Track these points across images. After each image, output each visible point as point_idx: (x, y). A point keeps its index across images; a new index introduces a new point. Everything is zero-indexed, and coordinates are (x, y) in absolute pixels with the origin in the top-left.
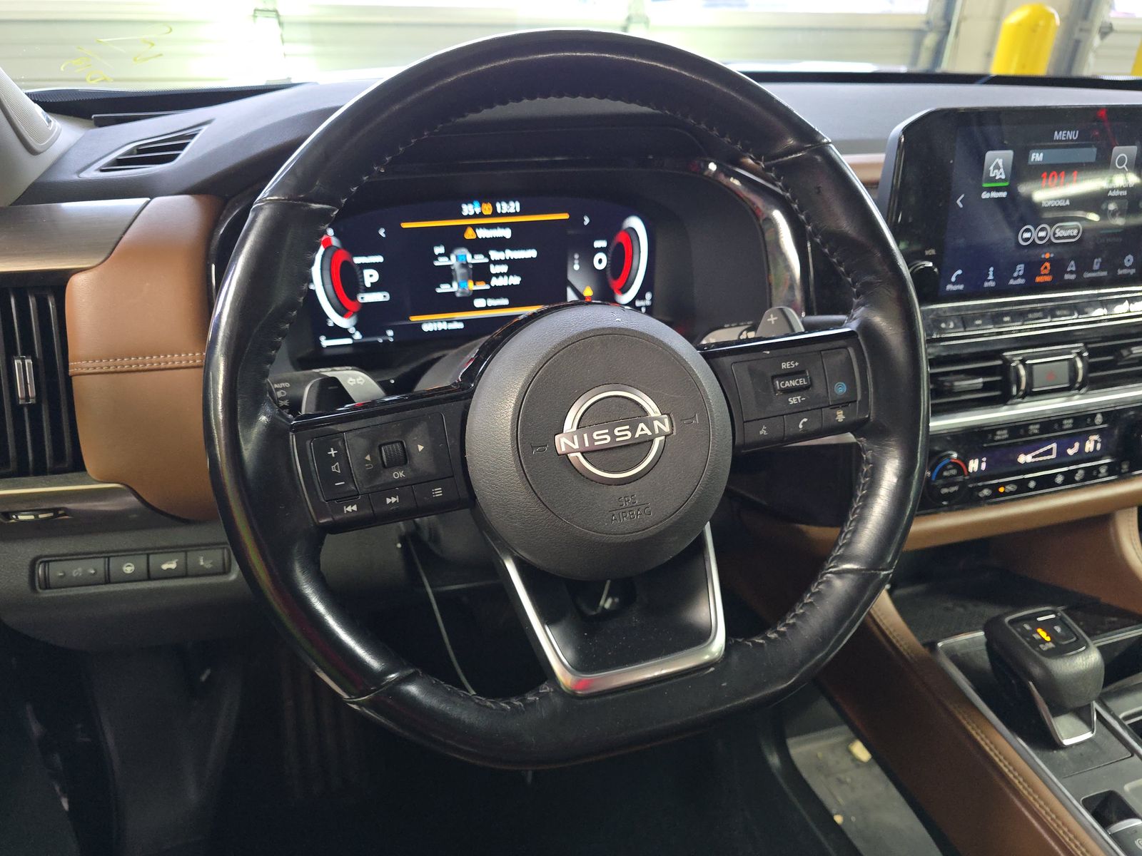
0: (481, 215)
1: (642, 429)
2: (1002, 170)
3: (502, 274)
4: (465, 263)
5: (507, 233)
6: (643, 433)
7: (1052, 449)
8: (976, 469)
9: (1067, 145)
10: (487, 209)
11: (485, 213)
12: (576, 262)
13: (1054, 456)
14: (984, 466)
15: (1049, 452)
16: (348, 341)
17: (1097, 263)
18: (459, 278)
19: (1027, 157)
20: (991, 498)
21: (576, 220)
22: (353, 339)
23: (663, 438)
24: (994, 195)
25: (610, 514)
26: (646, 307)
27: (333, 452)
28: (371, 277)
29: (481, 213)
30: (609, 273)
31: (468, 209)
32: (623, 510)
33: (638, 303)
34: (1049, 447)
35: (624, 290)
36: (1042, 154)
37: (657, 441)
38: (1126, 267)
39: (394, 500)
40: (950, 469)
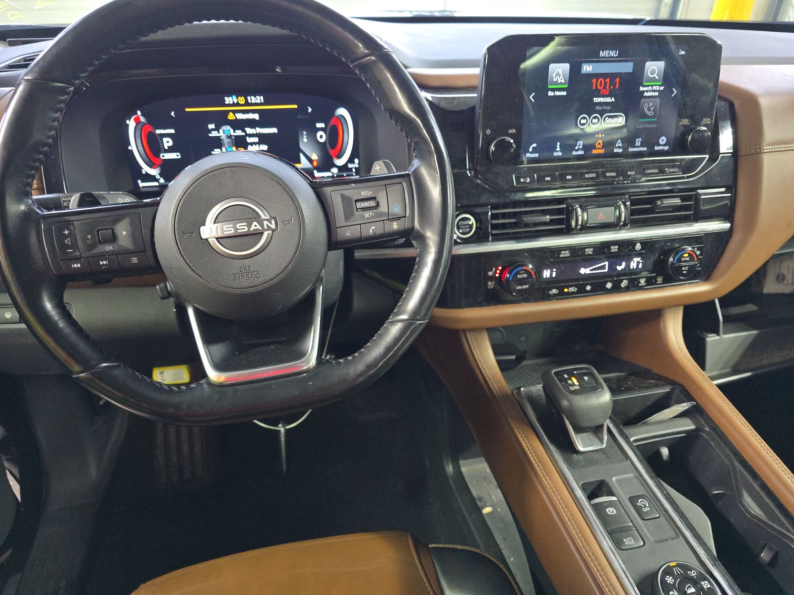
0: (238, 104)
1: (255, 226)
2: (562, 77)
3: (255, 143)
4: (229, 135)
5: (256, 116)
6: (256, 228)
7: (605, 265)
8: (548, 276)
9: (609, 60)
10: (242, 100)
11: (240, 103)
12: (305, 137)
13: (606, 270)
14: (554, 275)
15: (603, 267)
16: (156, 184)
17: (638, 142)
18: (226, 146)
19: (580, 68)
20: (557, 296)
21: (302, 109)
22: (159, 182)
23: (270, 232)
24: (558, 93)
25: (234, 276)
26: (355, 168)
27: (66, 232)
28: (168, 143)
29: (238, 103)
30: (328, 144)
31: (228, 100)
32: (242, 274)
33: (350, 166)
34: (603, 264)
35: (339, 156)
36: (591, 67)
37: (266, 234)
38: (661, 145)
39: (105, 263)
40: (522, 274)
